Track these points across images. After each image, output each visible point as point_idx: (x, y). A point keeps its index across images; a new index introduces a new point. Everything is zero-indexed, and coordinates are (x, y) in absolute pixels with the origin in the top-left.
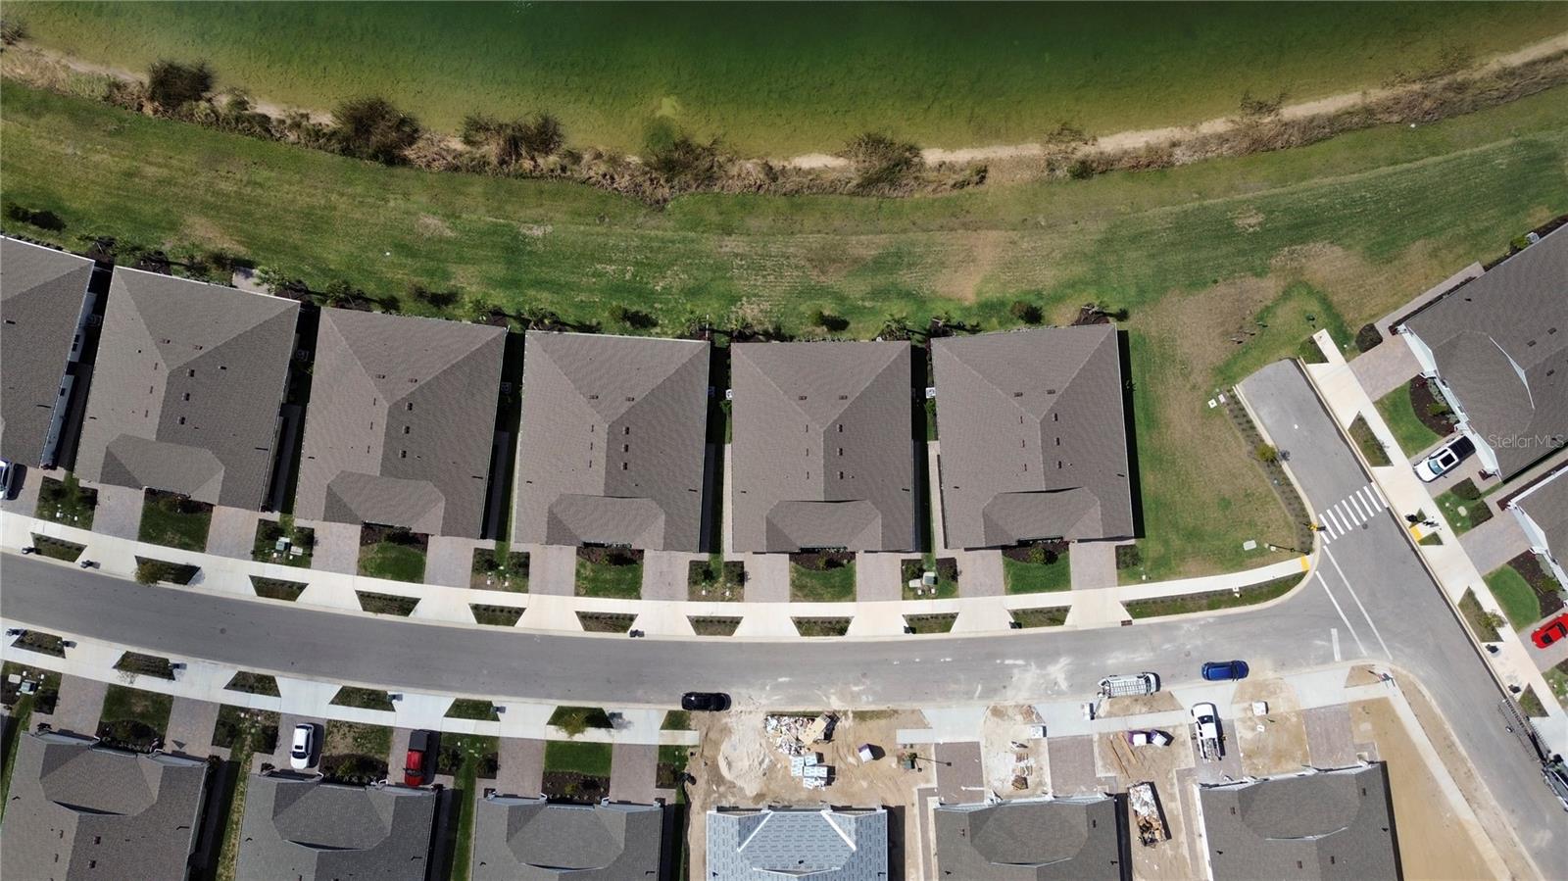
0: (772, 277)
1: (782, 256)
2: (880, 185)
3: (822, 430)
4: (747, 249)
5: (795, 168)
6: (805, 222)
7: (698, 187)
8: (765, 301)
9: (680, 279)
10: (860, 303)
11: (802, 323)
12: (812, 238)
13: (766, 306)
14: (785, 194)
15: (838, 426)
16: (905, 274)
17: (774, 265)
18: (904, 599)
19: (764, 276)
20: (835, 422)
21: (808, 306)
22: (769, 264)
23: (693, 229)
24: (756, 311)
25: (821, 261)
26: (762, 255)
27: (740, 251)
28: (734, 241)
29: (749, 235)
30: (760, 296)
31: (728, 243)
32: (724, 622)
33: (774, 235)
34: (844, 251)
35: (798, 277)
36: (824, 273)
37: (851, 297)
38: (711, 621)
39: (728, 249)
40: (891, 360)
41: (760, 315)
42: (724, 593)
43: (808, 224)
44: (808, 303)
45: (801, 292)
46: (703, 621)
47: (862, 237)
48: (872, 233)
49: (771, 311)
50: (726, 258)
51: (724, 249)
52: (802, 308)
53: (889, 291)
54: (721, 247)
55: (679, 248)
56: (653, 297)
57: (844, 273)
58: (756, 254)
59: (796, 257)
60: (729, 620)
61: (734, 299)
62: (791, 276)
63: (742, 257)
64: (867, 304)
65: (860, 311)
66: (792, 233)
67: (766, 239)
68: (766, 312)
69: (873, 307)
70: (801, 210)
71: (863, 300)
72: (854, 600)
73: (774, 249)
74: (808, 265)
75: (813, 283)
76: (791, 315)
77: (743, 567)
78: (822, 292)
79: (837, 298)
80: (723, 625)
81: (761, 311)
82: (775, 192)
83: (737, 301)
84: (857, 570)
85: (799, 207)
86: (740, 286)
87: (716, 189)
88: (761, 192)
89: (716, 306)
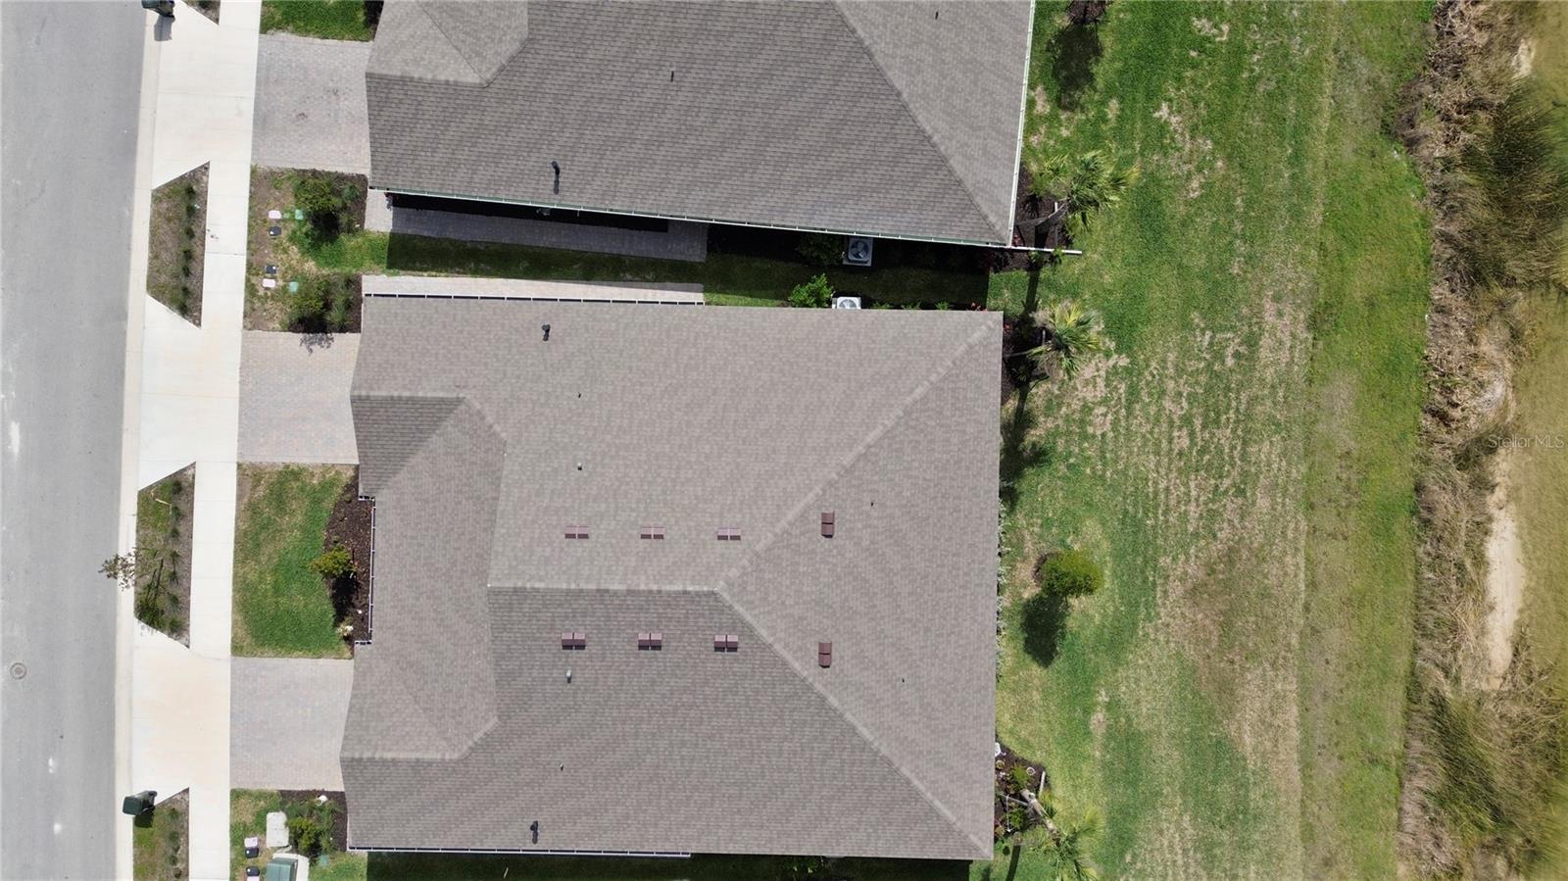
0: (1185, 442)
1: (1245, 474)
2: (1439, 766)
3: (719, 587)
4: (1269, 374)
5: (1490, 519)
6: (1341, 545)
7: (1447, 239)
8: (1115, 423)
9: (1189, 177)
10: (1103, 697)
11: (1047, 524)
12: (1295, 563)
13: (1101, 423)
14: (1419, 488)
15: (733, 638)
16: (1181, 831)
17: (1220, 451)
18: (236, 795)
19: (1187, 420)
20: (748, 631)
21: (1097, 545)
22: (1224, 435)
23: (1332, 219)
24: (1089, 394)
25: (1228, 586)
26: (1249, 417)
27: (1264, 354)
28: (1293, 336)
29: (1310, 382)
30: (1129, 408)
31: (1287, 320)
32: (187, 272)
33: (1308, 453)
34: (1253, 655)
35: (1184, 517)
36: (1193, 593)
37: (1121, 673)
38: (190, 234)
39: (1269, 318)
40: (937, 803)
41: (1076, 405)
42: (270, 271)
43: (1336, 555)
44: (1105, 545)
45: (1138, 526)
46: (191, 211)
47: (1295, 710)
48: (1306, 739)
49: (1084, 436)
50: (1245, 311)
51: (1269, 307)
52: (1092, 529)
53: (1133, 784)
54: (1277, 298)
55: (1278, 175)
56: (1140, 96)
57: (1190, 653)
58: (1253, 400)
59: (1242, 518)
60: (190, 284)
61: (1123, 330)
62: (1187, 498)
63: (1248, 357)
64: (1098, 717)
65: (1078, 698)
66: (1312, 506)
67: (1297, 431)
68: (1082, 423)
69: (1088, 733)
70: (1376, 534)
71: (1109, 707)
72: (237, 649)
73: (1267, 450)
74: (1217, 547)
75: (1164, 561)
76: (1071, 495)
77: (343, 329)
78: (1139, 591)
79: (1118, 631)
80: (176, 268)
81: (1087, 409)
82: (1427, 462)
83: (1119, 340)
84: (321, 661)
85: (1381, 529)
86: (1162, 352)
87: (1440, 292)
88: (1427, 422)
89: (1107, 279)
